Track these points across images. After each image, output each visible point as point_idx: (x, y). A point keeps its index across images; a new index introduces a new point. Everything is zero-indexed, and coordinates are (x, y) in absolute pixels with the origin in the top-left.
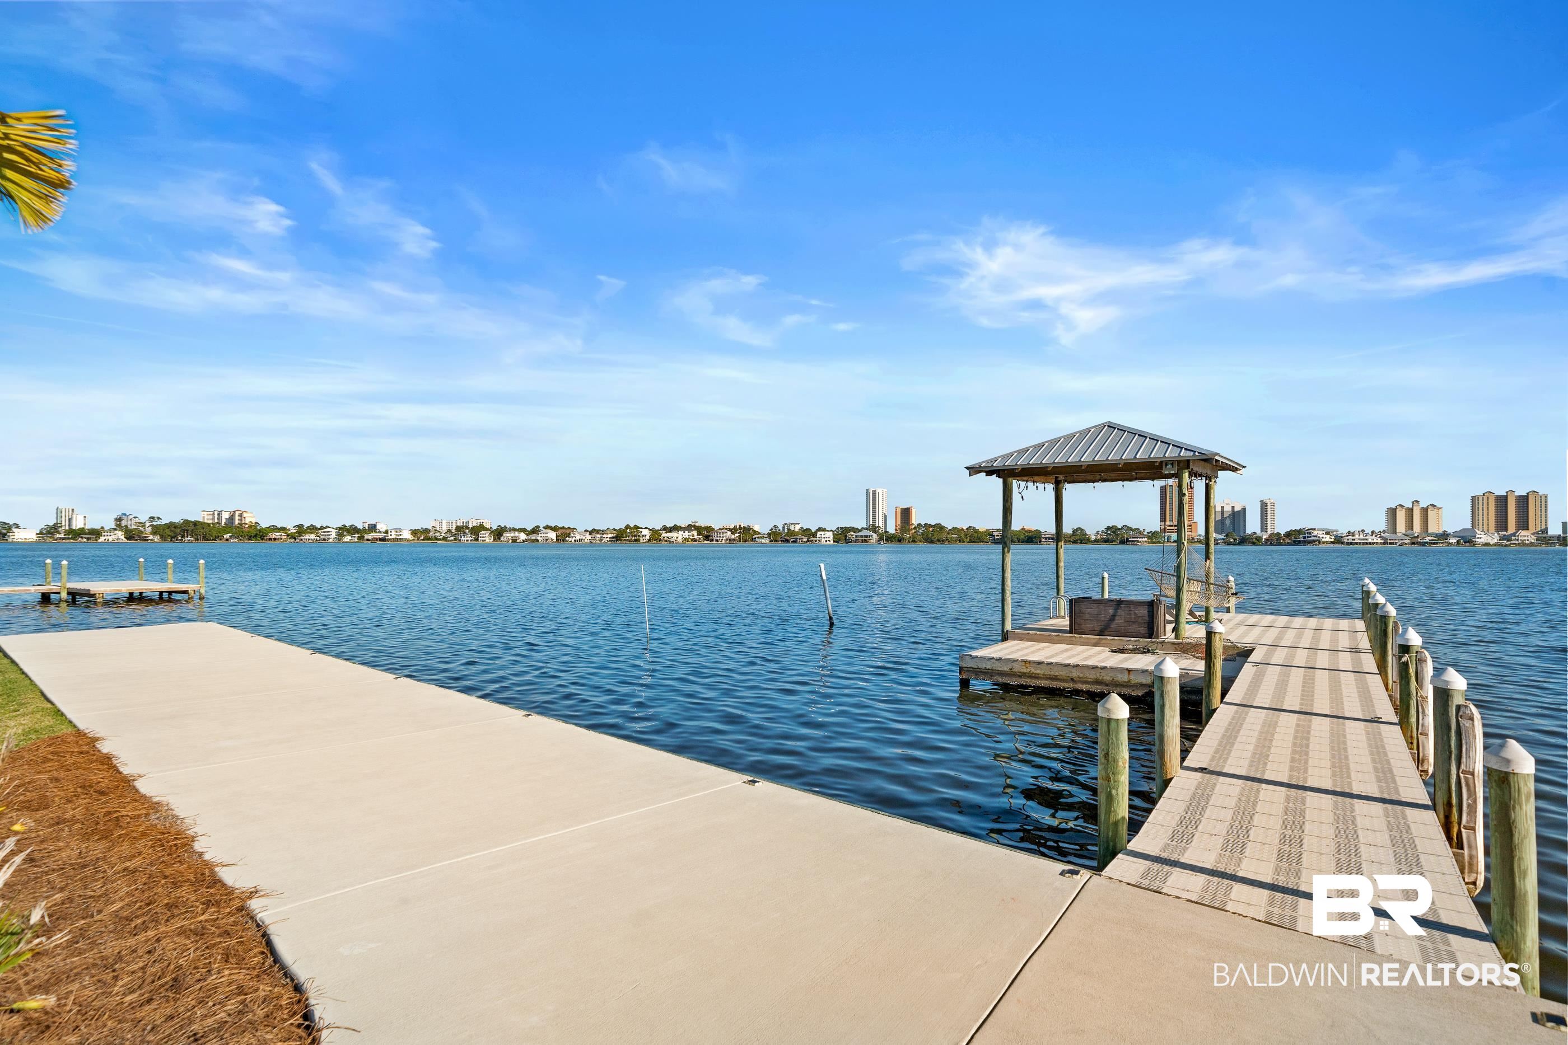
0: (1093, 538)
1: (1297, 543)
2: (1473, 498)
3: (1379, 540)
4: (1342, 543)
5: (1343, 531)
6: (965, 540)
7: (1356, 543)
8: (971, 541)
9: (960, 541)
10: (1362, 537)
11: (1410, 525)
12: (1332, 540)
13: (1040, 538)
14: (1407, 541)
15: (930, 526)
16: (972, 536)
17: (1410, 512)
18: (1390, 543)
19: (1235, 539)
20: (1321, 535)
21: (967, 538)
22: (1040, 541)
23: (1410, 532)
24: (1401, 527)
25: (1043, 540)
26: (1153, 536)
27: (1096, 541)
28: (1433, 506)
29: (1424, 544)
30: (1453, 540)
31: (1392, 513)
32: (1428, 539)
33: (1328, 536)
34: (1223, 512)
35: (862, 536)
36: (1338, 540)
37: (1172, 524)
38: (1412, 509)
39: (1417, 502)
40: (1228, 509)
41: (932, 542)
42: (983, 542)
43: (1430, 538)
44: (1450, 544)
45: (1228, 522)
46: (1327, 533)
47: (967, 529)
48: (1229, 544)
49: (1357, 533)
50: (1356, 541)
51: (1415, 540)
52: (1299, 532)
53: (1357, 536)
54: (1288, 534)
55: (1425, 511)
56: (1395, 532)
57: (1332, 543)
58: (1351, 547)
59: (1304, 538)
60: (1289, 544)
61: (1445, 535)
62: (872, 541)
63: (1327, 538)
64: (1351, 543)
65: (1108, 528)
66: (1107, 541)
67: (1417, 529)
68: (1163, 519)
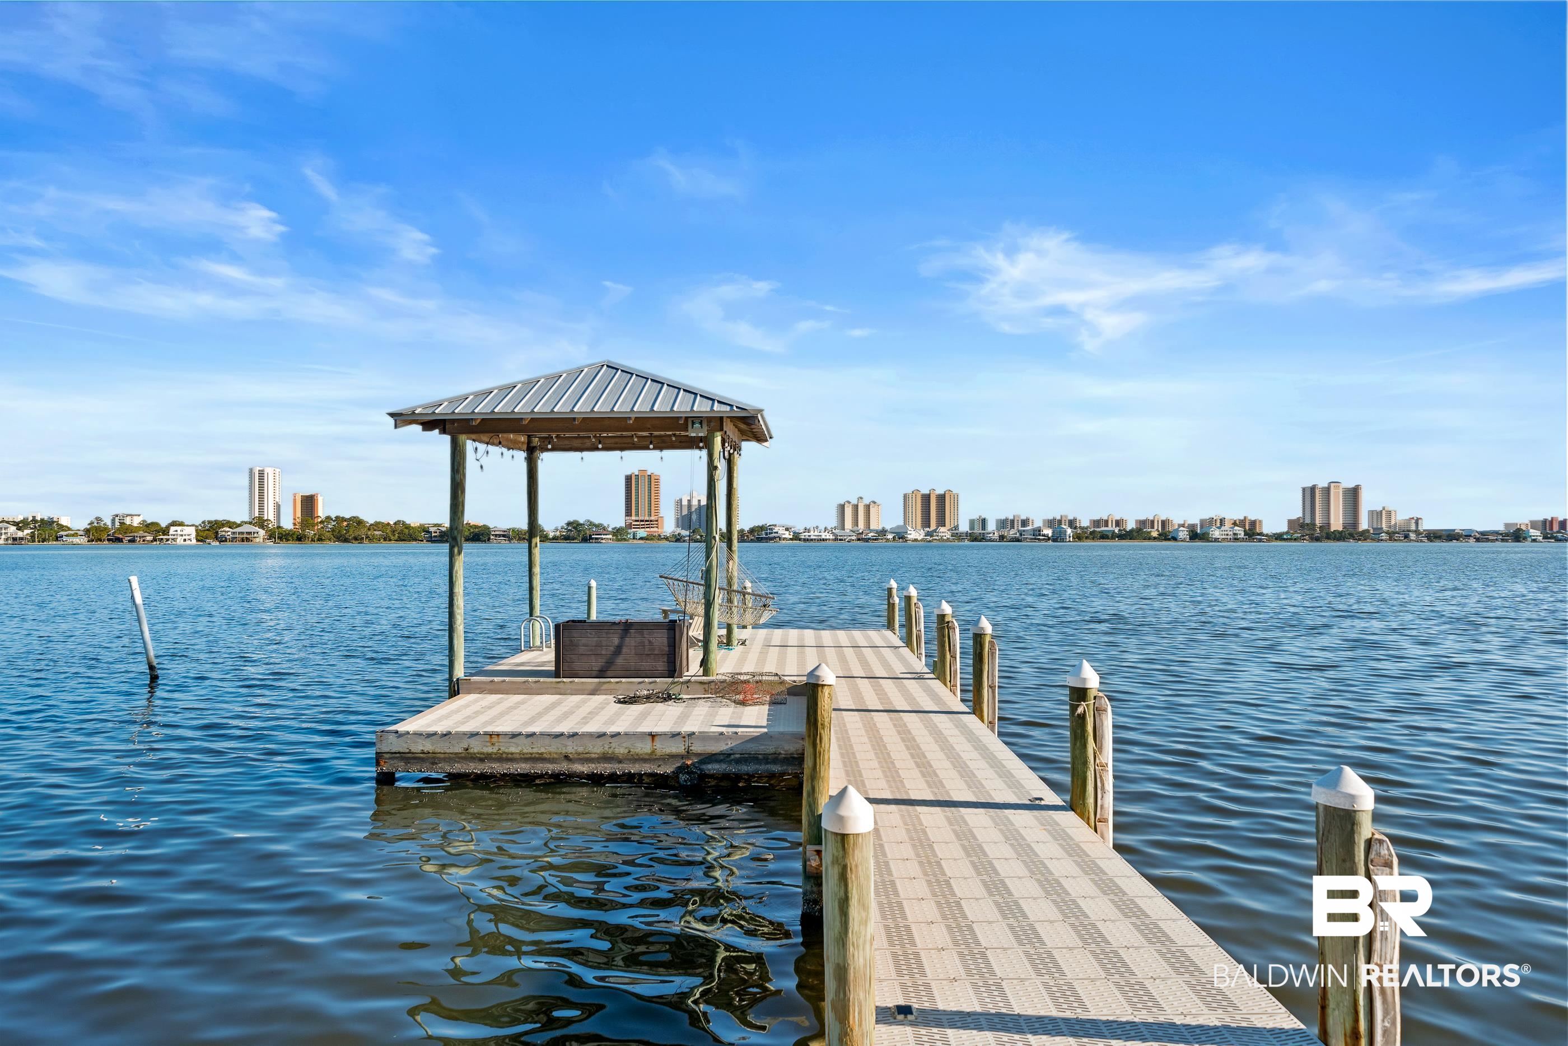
0: (551, 535)
1: (760, 540)
2: (905, 496)
3: (831, 537)
4: (800, 540)
5: (799, 528)
6: (392, 538)
7: (812, 540)
8: (400, 540)
9: (385, 539)
10: (816, 533)
11: (856, 522)
12: (791, 537)
13: (489, 535)
14: (854, 538)
15: (344, 519)
16: (401, 532)
17: (856, 508)
18: (841, 540)
19: (701, 536)
20: (781, 531)
21: (394, 535)
22: (489, 539)
23: (855, 528)
24: (848, 524)
25: (492, 537)
26: (619, 534)
27: (555, 538)
28: (874, 503)
29: (867, 540)
30: (890, 536)
31: (842, 508)
32: (870, 535)
33: (787, 532)
34: (689, 506)
35: (242, 533)
36: (796, 537)
37: (637, 519)
38: (857, 506)
39: (861, 498)
40: (694, 503)
41: (346, 540)
42: (415, 540)
43: (872, 534)
44: (888, 540)
45: (694, 517)
46: (787, 529)
47: (395, 524)
48: (697, 541)
49: (812, 529)
50: (812, 537)
51: (860, 537)
52: (762, 528)
53: (812, 533)
54: (752, 531)
55: (868, 507)
56: (844, 529)
57: (791, 539)
58: (807, 544)
59: (766, 534)
60: (752, 541)
61: (883, 532)
62: (257, 540)
64: (808, 540)
65: (569, 524)
66: (567, 538)
67: (861, 526)
68: (628, 513)
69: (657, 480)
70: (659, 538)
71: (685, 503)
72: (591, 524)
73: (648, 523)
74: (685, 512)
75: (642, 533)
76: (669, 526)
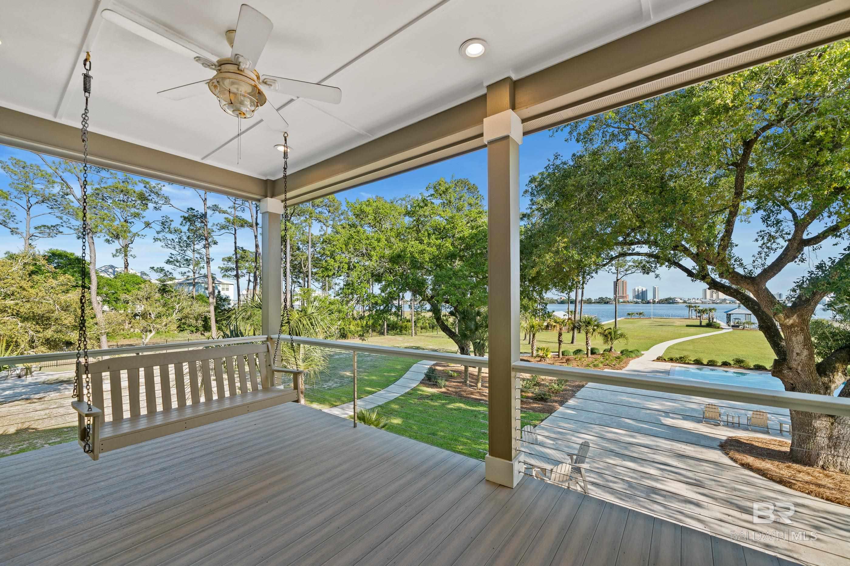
1: (669, 303)
3: (701, 302)
4: (687, 303)
5: (686, 299)
10: (694, 301)
11: (712, 296)
14: (710, 302)
18: (704, 303)
19: (646, 302)
20: (679, 300)
24: (708, 297)
27: (594, 303)
29: (717, 303)
30: (728, 302)
31: (704, 291)
34: (638, 291)
36: (685, 302)
37: (619, 296)
40: (640, 290)
43: (719, 301)
45: (640, 295)
46: (681, 299)
48: (643, 303)
49: (691, 299)
50: (692, 302)
52: (670, 299)
54: (666, 300)
56: (706, 298)
57: (683, 303)
59: (672, 301)
60: (666, 303)
61: (726, 300)
63: (681, 301)
64: (690, 303)
66: (598, 303)
67: (715, 298)
68: (615, 293)
69: (626, 283)
70: (628, 302)
71: (636, 290)
72: (606, 298)
73: (623, 297)
74: (637, 294)
75: (621, 300)
76: (630, 298)
